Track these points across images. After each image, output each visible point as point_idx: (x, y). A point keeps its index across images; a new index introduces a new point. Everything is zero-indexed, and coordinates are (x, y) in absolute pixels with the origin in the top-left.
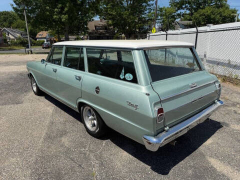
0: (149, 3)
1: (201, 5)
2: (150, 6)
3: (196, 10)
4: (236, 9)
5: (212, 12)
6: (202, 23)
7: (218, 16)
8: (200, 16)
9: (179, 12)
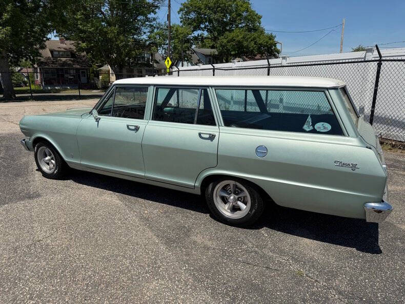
0: (149, 16)
1: (227, 25)
2: (151, 22)
3: (221, 33)
4: (274, 35)
5: (244, 37)
6: (233, 53)
7: (253, 43)
8: (228, 42)
9: (196, 34)
